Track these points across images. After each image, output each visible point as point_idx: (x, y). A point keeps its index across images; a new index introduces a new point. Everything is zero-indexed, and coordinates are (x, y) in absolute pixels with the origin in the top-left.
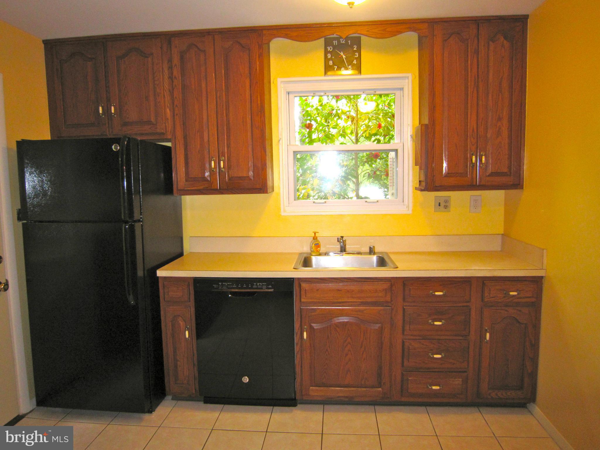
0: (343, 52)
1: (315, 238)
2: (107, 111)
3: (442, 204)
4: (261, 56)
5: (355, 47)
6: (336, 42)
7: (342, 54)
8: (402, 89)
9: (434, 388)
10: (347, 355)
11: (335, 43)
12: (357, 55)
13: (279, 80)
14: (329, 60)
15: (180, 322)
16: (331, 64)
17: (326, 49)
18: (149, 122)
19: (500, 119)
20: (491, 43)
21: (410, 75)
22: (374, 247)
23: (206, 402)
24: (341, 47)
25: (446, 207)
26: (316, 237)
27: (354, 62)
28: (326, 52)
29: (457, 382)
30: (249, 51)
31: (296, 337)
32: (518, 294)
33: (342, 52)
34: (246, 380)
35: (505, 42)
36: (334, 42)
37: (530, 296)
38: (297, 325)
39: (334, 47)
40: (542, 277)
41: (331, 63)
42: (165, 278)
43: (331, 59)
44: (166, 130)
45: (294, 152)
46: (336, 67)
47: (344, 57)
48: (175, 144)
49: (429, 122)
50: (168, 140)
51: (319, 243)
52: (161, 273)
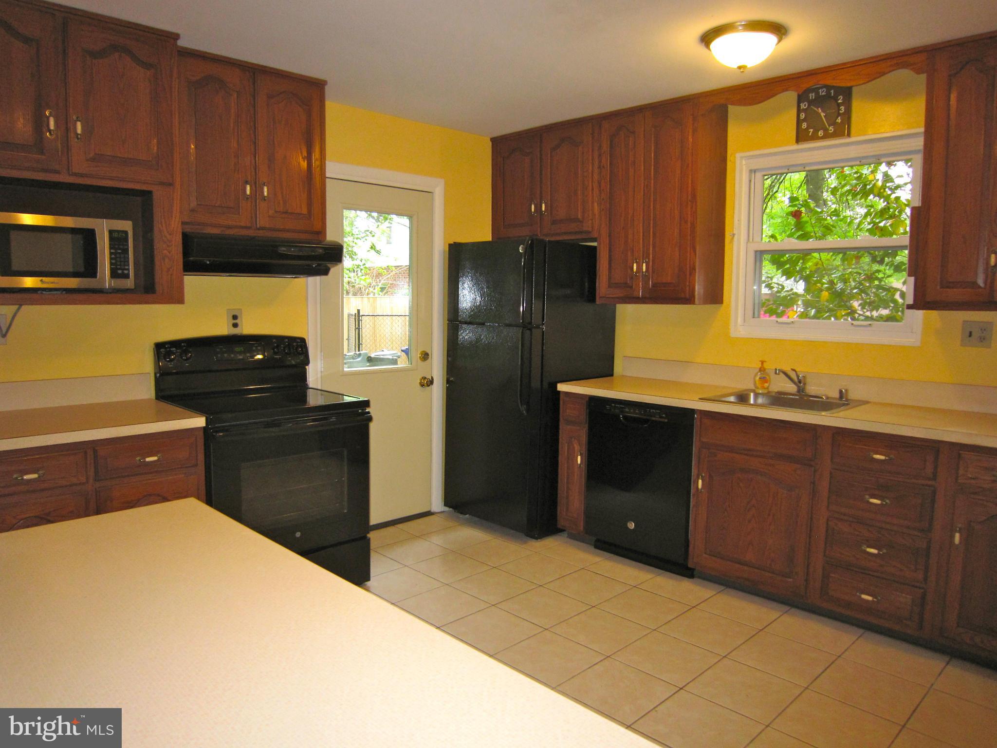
0: (821, 109)
1: (762, 370)
2: (538, 208)
3: (976, 334)
5: (840, 98)
6: (813, 94)
7: (820, 110)
9: (864, 597)
10: (749, 521)
11: (812, 96)
12: (843, 109)
13: (738, 155)
14: (803, 121)
15: (575, 445)
16: (804, 127)
17: (799, 106)
18: (576, 220)
22: (846, 390)
23: (596, 547)
24: (819, 101)
25: (982, 339)
26: (764, 367)
27: (837, 121)
28: (799, 111)
29: (904, 599)
31: (693, 486)
33: (819, 109)
34: (632, 525)
36: (810, 95)
38: (694, 472)
39: (811, 103)
41: (805, 125)
42: (567, 394)
43: (805, 120)
44: (592, 228)
45: (756, 252)
46: (812, 130)
47: (823, 114)
48: (599, 244)
49: (922, 204)
50: (594, 240)
51: (768, 377)
52: (562, 387)
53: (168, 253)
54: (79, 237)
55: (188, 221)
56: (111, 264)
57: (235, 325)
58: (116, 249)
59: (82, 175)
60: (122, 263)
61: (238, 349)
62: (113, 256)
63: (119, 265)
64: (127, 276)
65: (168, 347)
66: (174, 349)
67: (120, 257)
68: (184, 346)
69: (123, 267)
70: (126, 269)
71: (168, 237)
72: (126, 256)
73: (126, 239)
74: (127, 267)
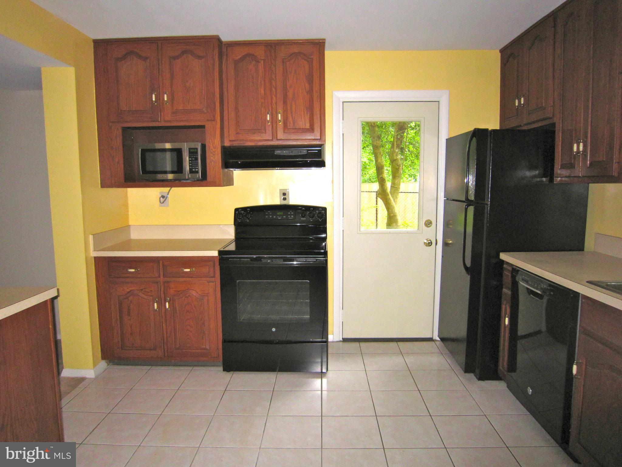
18: (542, 108)
52: (503, 256)
53: (213, 159)
54: (175, 153)
55: (234, 140)
56: (190, 166)
57: (285, 199)
58: (192, 158)
59: (170, 121)
60: (195, 165)
61: (279, 214)
62: (190, 162)
63: (193, 167)
64: (197, 172)
65: (240, 211)
66: (243, 212)
67: (194, 162)
68: (249, 210)
69: (195, 167)
70: (197, 169)
71: (214, 150)
72: (197, 161)
73: (197, 153)
74: (197, 167)
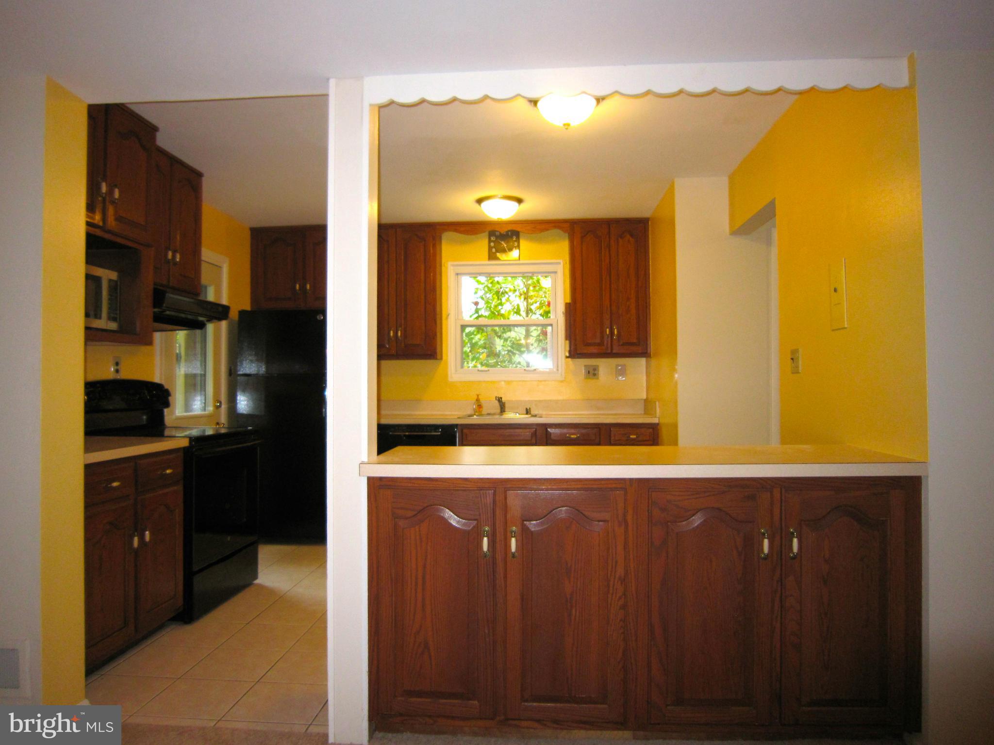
1: (478, 400)
2: (303, 287)
3: (592, 372)
4: (434, 246)
5: (515, 238)
6: (498, 233)
8: (556, 272)
11: (498, 235)
12: (517, 242)
13: (450, 263)
14: (492, 247)
17: (490, 239)
19: (628, 299)
20: (619, 239)
21: (561, 261)
22: (530, 409)
24: (502, 238)
25: (595, 375)
27: (514, 250)
28: (490, 241)
30: (425, 241)
32: (637, 437)
33: (503, 242)
35: (631, 239)
36: (496, 233)
37: (647, 439)
39: (497, 238)
40: (658, 424)
41: (494, 250)
43: (494, 247)
45: (462, 325)
46: (499, 254)
47: (505, 245)
49: (572, 301)
53: (146, 302)
56: (108, 308)
58: (111, 296)
62: (110, 302)
64: (116, 319)
67: (113, 303)
70: (116, 313)
